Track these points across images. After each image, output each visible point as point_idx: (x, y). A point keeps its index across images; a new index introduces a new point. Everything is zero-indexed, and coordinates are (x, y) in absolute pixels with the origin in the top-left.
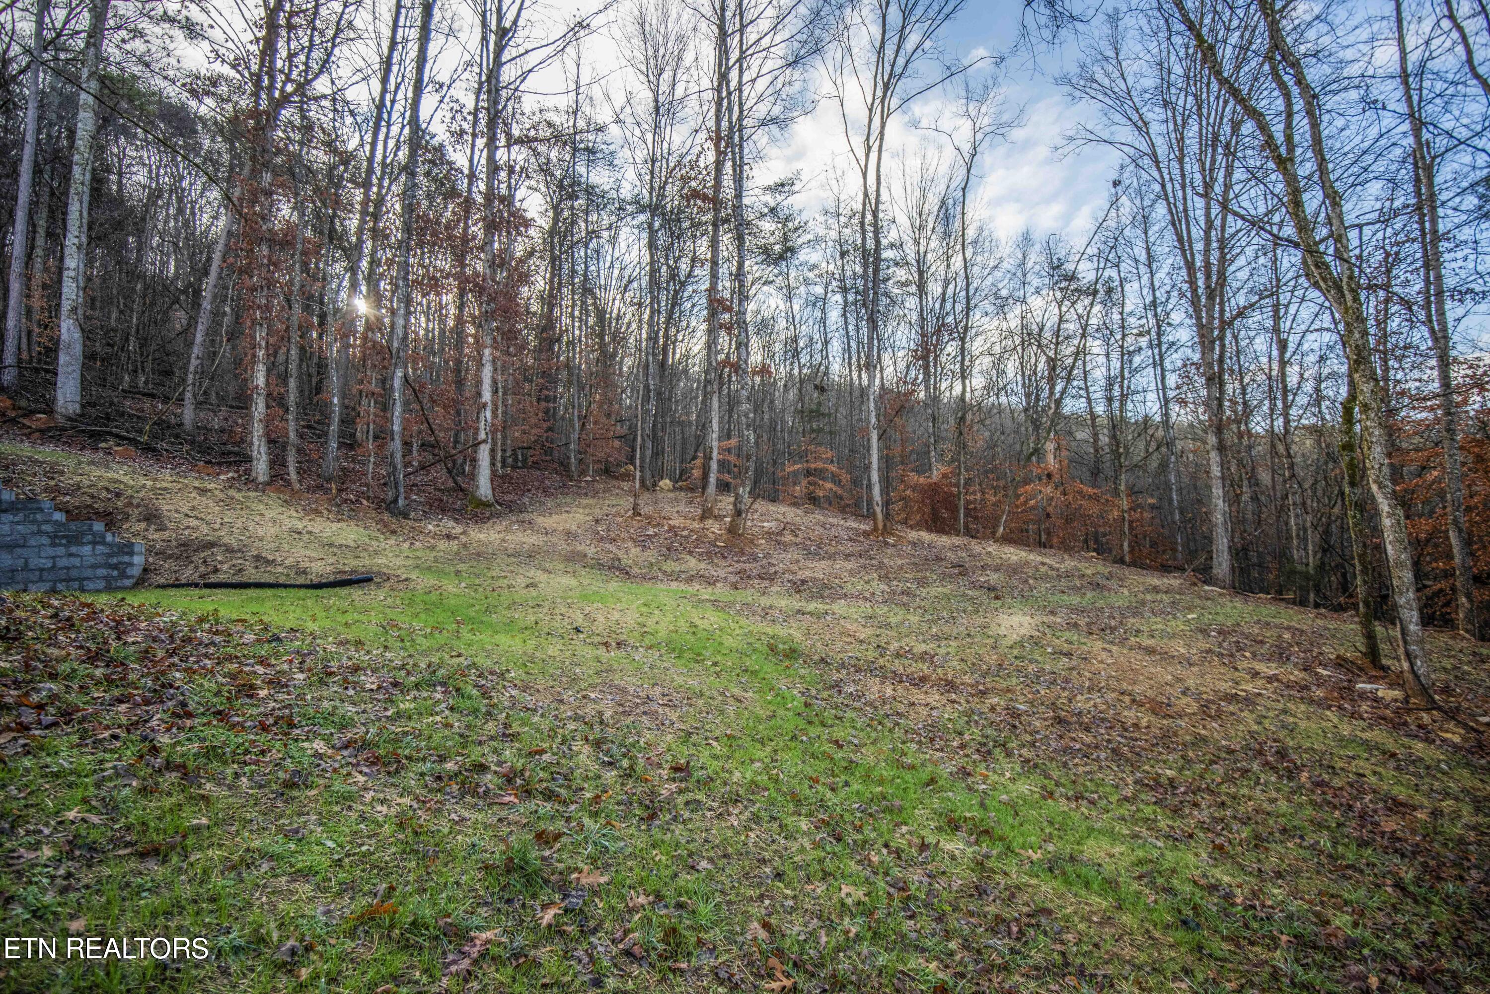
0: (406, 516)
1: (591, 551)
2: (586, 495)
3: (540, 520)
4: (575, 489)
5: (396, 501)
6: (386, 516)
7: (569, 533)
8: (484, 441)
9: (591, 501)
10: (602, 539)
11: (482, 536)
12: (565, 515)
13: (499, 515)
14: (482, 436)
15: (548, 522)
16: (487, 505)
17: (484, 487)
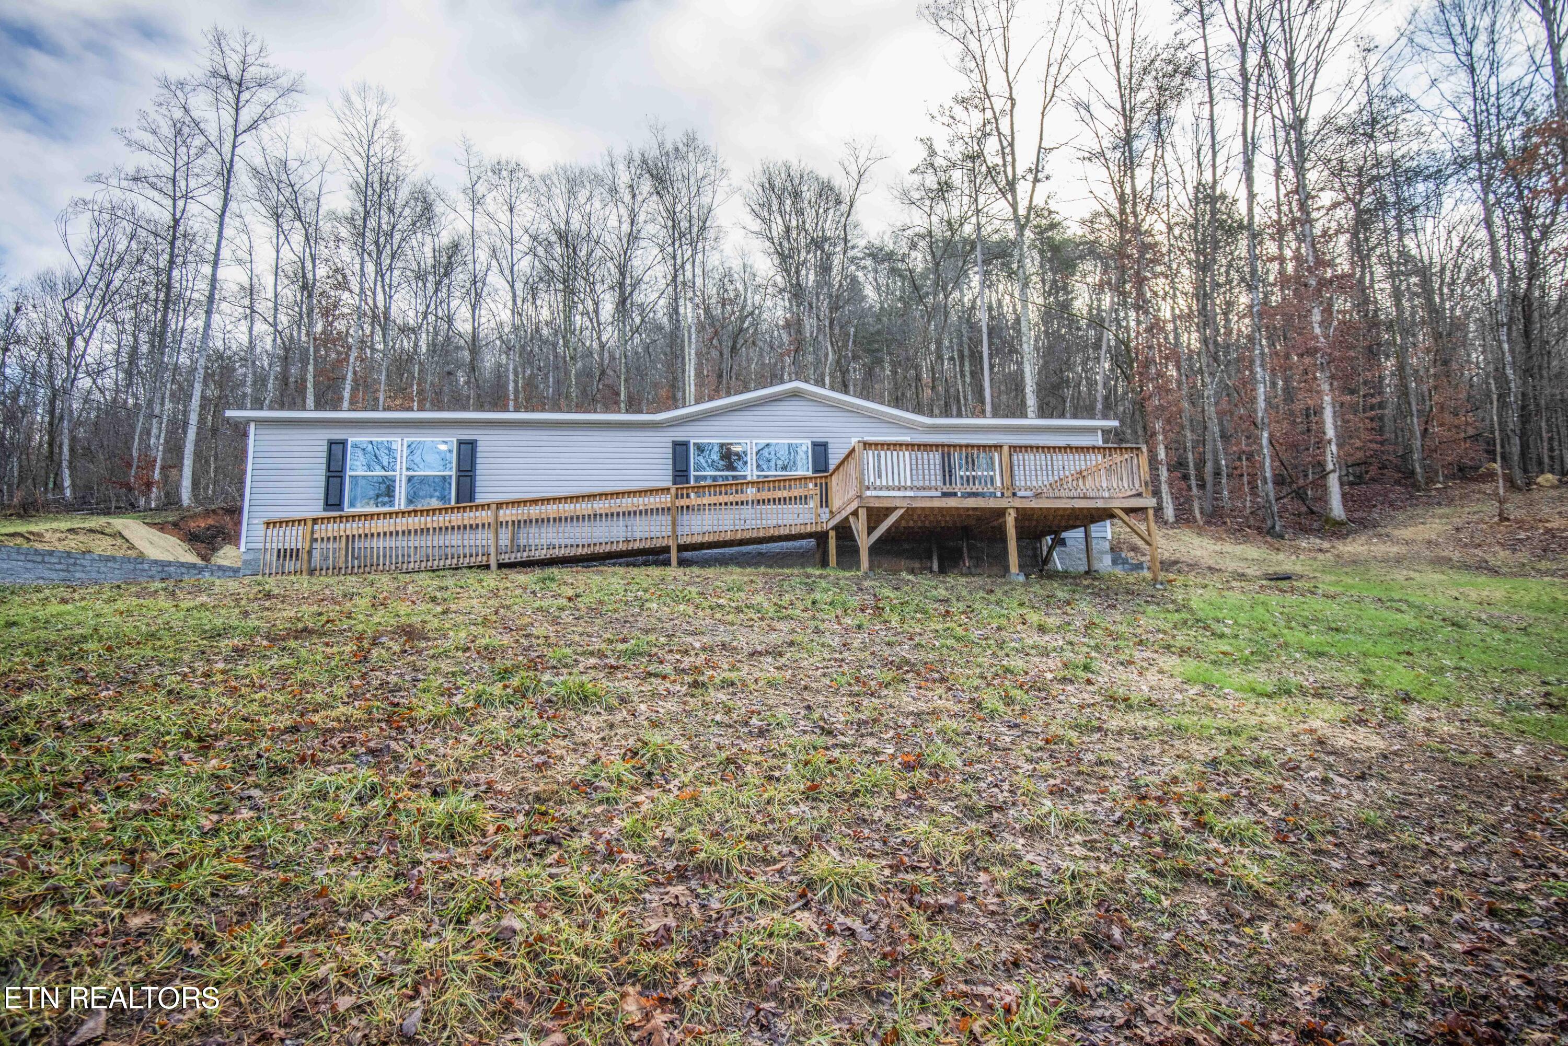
0: (1282, 537)
1: (1456, 556)
2: (1439, 504)
3: (1396, 532)
4: (1424, 499)
5: (1273, 527)
6: (1269, 539)
7: (1429, 542)
8: (1333, 471)
9: (1447, 510)
10: (1466, 545)
11: (1350, 548)
12: (1421, 527)
13: (1356, 532)
14: (1330, 466)
15: (1407, 533)
16: (1341, 524)
17: (1337, 508)
